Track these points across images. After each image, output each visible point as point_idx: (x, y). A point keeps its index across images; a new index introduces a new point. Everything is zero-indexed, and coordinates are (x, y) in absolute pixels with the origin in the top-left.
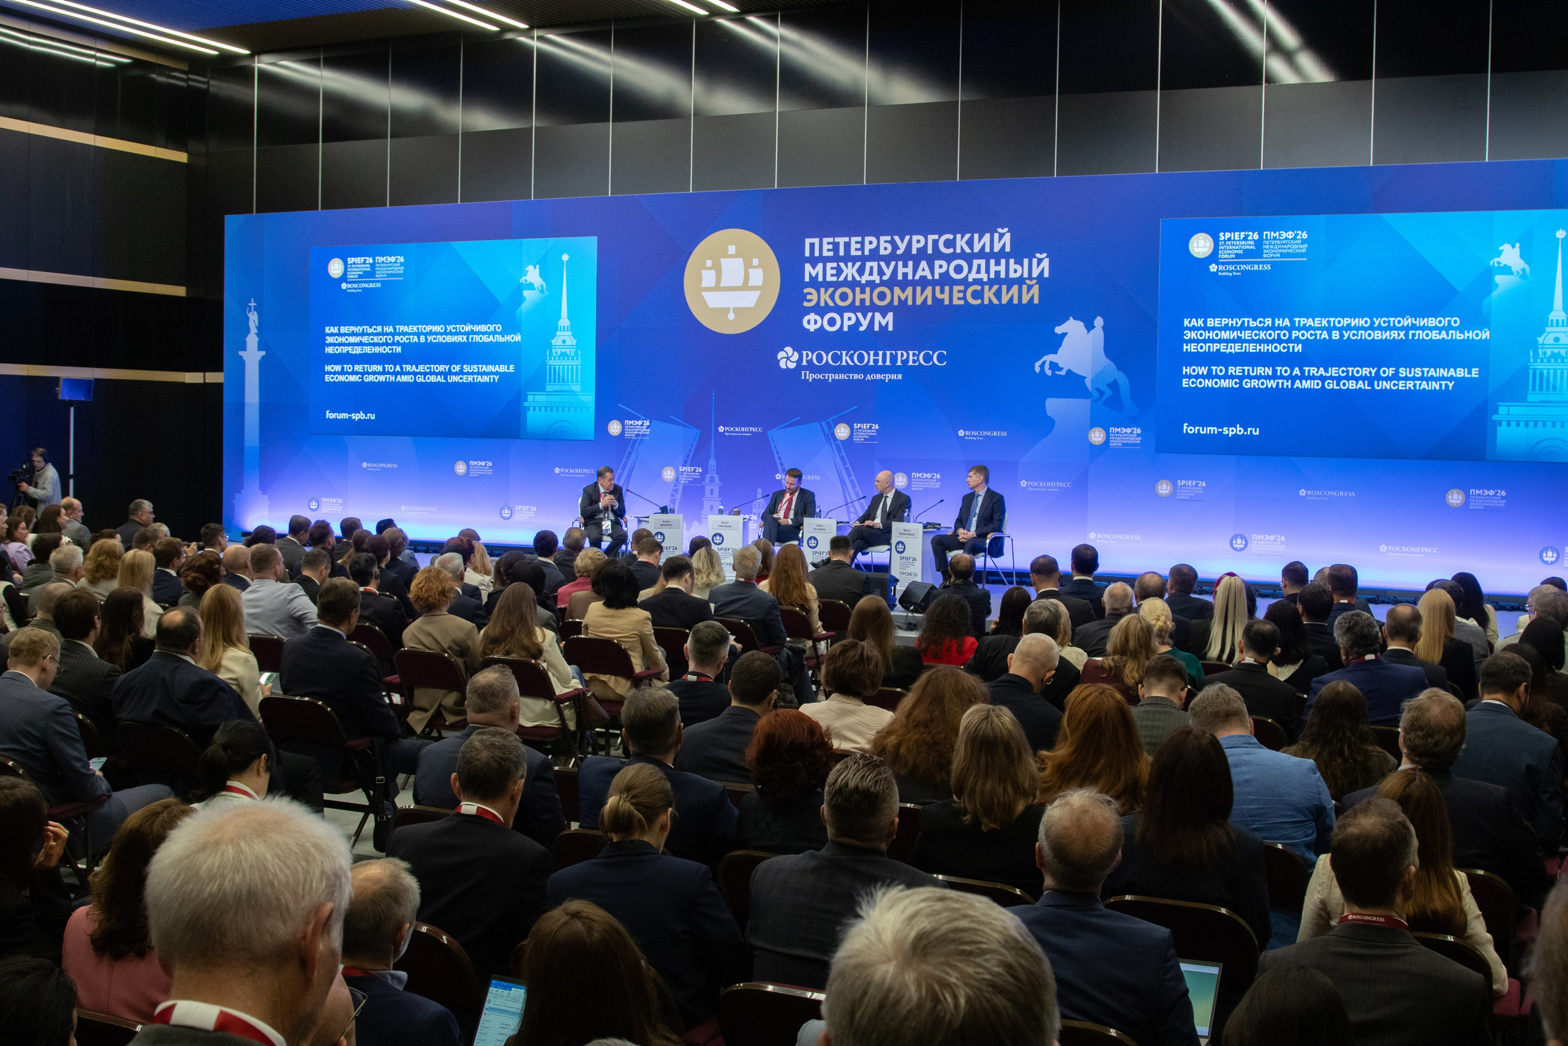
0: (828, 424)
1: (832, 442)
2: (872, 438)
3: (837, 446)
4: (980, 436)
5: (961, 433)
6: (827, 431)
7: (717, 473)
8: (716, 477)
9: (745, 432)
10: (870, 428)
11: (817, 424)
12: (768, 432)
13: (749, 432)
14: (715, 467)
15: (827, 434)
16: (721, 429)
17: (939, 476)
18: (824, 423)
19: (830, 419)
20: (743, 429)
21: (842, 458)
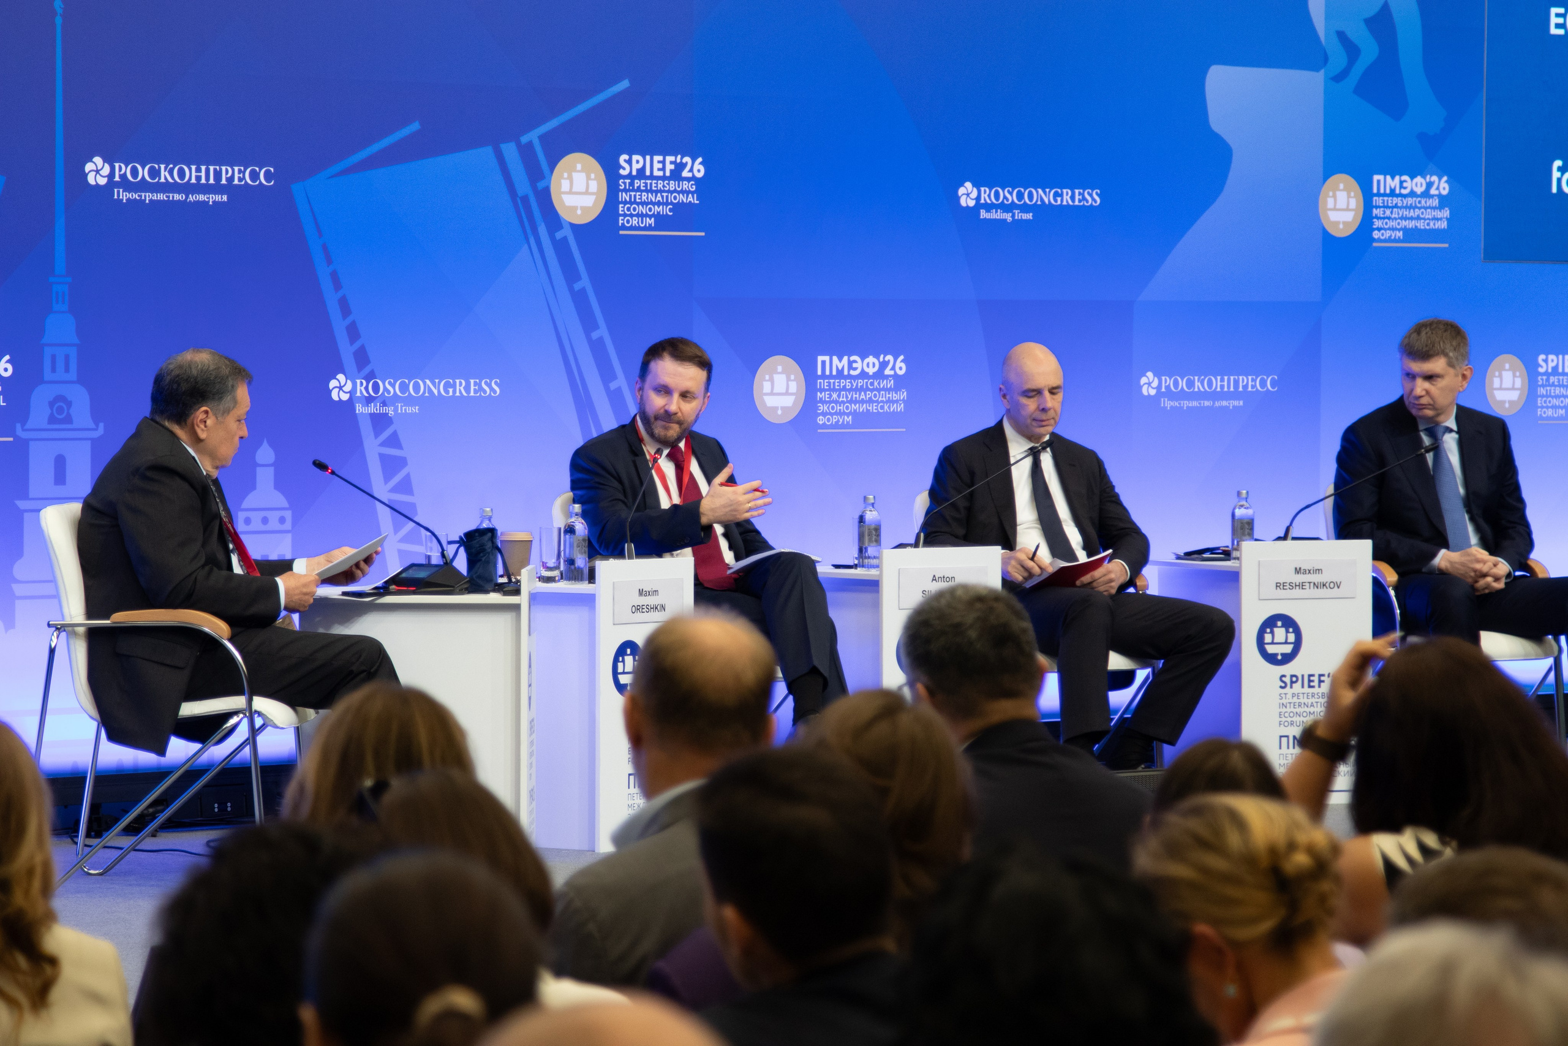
0: (526, 152)
1: (542, 230)
2: (682, 215)
3: (561, 247)
4: (1025, 208)
5: (967, 194)
6: (523, 186)
7: (81, 380)
8: (80, 401)
9: (199, 188)
10: (676, 175)
11: (488, 151)
12: (297, 188)
13: (217, 188)
14: (73, 352)
15: (525, 199)
16: (97, 171)
17: (901, 368)
18: (510, 150)
19: (532, 137)
20: (191, 174)
21: (580, 300)
